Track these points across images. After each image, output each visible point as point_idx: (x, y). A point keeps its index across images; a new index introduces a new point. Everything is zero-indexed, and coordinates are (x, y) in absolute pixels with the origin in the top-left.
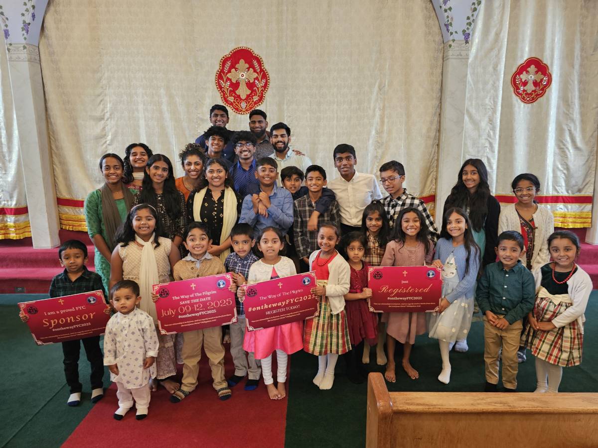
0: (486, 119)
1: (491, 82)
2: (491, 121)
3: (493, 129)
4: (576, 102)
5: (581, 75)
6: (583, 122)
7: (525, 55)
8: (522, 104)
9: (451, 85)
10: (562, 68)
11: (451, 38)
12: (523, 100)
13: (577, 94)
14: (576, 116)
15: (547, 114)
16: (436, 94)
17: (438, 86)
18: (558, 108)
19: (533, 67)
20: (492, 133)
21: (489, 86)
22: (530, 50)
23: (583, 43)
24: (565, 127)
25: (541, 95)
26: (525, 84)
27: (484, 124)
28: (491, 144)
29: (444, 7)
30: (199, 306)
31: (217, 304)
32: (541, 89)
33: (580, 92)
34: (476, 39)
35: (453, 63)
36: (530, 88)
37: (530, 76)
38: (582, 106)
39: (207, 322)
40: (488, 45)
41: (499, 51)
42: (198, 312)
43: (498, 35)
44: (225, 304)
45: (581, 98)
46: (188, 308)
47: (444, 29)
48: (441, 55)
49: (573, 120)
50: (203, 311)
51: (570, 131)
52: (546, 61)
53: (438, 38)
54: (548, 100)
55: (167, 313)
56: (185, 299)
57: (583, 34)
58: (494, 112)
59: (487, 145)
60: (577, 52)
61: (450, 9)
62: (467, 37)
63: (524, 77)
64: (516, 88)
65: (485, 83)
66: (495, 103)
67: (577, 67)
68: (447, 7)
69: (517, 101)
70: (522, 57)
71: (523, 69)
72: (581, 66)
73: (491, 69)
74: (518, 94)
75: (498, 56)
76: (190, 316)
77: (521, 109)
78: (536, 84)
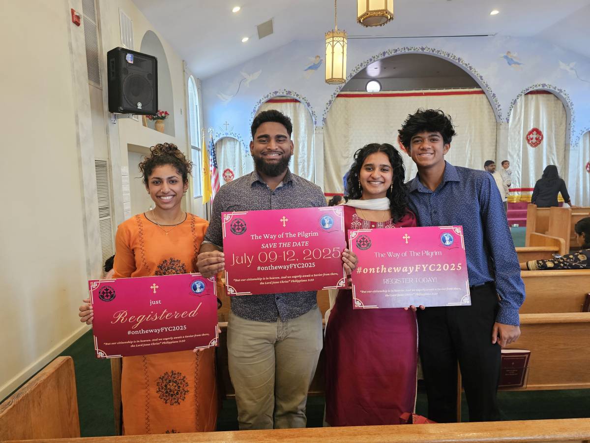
0: (516, 154)
1: (518, 138)
2: (518, 155)
3: (519, 159)
4: (554, 147)
5: (555, 135)
6: (557, 155)
7: (531, 126)
8: (531, 148)
9: (502, 140)
10: (547, 132)
11: (501, 121)
12: (531, 145)
13: (554, 143)
14: (555, 152)
15: (542, 152)
16: (494, 144)
17: (495, 141)
18: (547, 149)
19: (535, 132)
20: (519, 160)
21: (517, 140)
22: (534, 124)
23: (555, 122)
24: (550, 158)
25: (540, 143)
26: (532, 139)
27: (515, 156)
28: (519, 165)
29: (498, 109)
30: (291, 254)
31: (317, 254)
32: (539, 141)
33: (556, 142)
34: (510, 121)
35: (502, 131)
36: (534, 141)
37: (534, 136)
38: (557, 148)
39: (300, 281)
40: (515, 123)
41: (520, 125)
42: (288, 263)
43: (519, 119)
44: (331, 255)
45: (556, 145)
46: (273, 256)
47: (498, 117)
48: (496, 127)
49: (553, 154)
50: (295, 262)
51: (552, 159)
52: (541, 129)
53: (494, 120)
54: (542, 146)
55: (240, 260)
56: (269, 241)
57: (555, 118)
58: (519, 151)
59: (517, 166)
60: (553, 126)
61: (501, 109)
62: (508, 120)
63: (531, 136)
64: (528, 141)
65: (515, 139)
66: (520, 147)
67: (554, 131)
68: (499, 109)
69: (529, 146)
70: (530, 127)
71: (531, 133)
72: (555, 131)
73: (517, 133)
74: (529, 143)
75: (520, 127)
76: (276, 268)
77: (531, 150)
78: (536, 139)
